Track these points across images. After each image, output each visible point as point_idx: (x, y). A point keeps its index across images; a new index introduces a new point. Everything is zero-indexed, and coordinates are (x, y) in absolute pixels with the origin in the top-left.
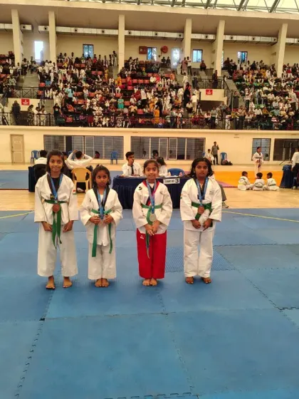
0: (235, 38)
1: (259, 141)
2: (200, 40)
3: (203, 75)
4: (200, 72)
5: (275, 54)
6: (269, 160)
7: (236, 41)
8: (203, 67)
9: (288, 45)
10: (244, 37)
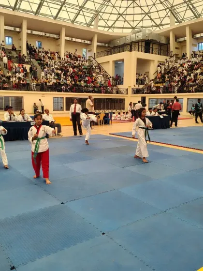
0: (34, 32)
1: (57, 99)
2: (10, 31)
3: (14, 54)
4: (12, 52)
5: (59, 45)
6: (63, 110)
7: (34, 34)
8: (14, 49)
9: (66, 41)
10: (39, 32)
